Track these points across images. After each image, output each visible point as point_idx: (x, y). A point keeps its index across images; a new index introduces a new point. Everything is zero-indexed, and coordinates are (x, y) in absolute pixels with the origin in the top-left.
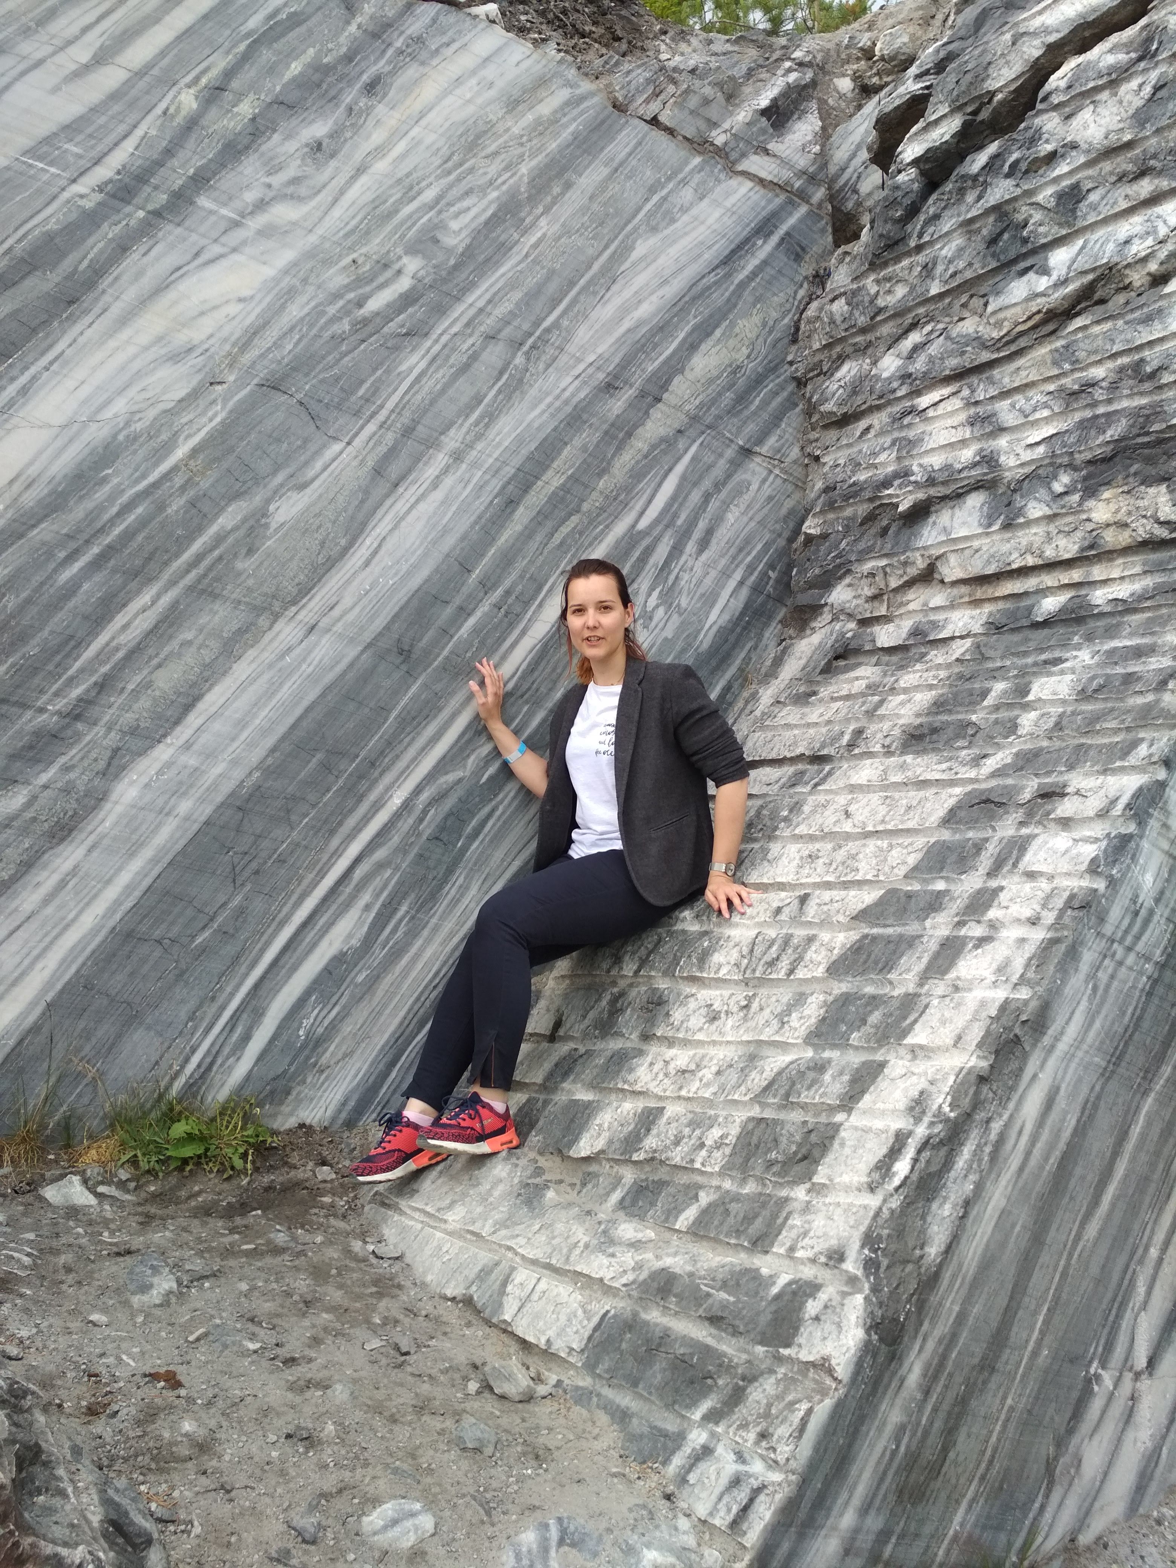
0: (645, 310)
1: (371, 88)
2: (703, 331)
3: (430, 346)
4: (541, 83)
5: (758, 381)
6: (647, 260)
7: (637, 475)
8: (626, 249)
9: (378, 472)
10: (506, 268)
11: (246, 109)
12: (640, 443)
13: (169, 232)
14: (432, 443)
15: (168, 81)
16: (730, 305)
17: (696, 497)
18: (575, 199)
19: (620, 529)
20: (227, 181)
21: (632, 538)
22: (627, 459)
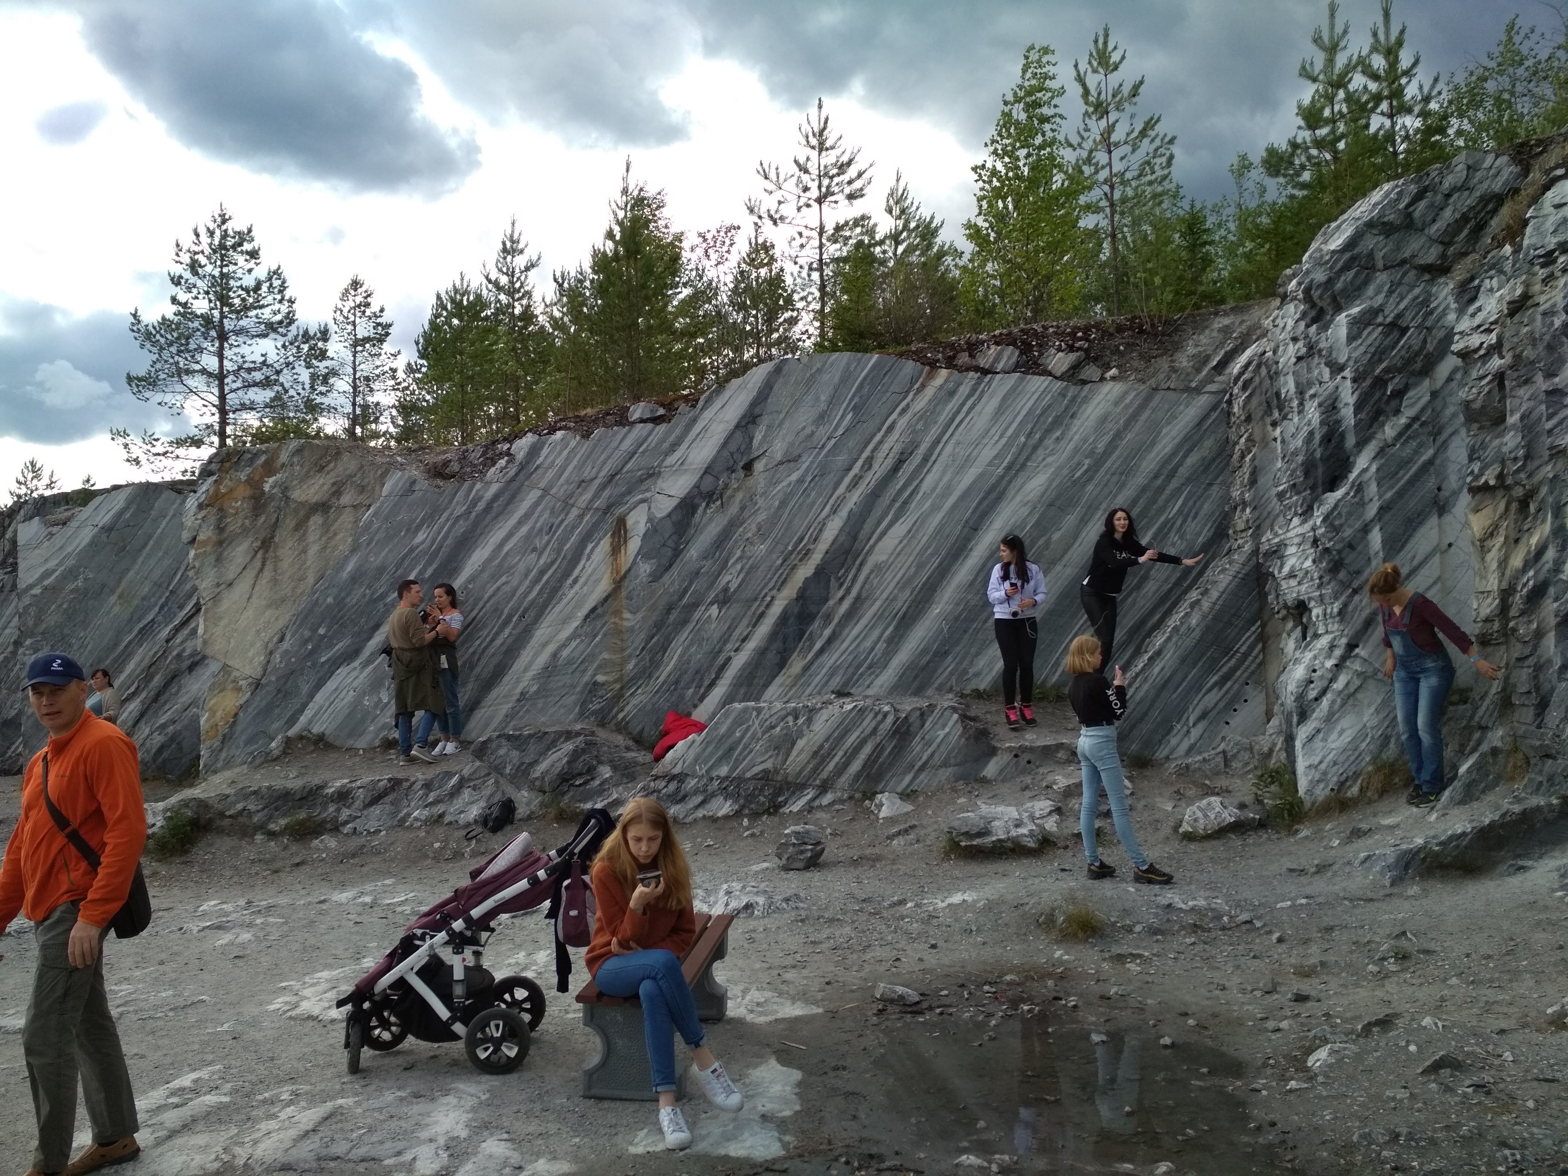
0: (1167, 450)
1: (1072, 417)
2: (1190, 450)
3: (1095, 482)
4: (1126, 393)
5: (1213, 460)
6: (1167, 434)
7: (1168, 501)
8: (1160, 432)
9: (1082, 520)
10: (1117, 453)
11: (1037, 436)
12: (1167, 492)
13: (1021, 474)
14: (1098, 508)
15: (1018, 436)
16: (1201, 439)
17: (1191, 503)
18: (1140, 423)
19: (1162, 519)
20: (1034, 457)
21: (1167, 521)
22: (1163, 497)
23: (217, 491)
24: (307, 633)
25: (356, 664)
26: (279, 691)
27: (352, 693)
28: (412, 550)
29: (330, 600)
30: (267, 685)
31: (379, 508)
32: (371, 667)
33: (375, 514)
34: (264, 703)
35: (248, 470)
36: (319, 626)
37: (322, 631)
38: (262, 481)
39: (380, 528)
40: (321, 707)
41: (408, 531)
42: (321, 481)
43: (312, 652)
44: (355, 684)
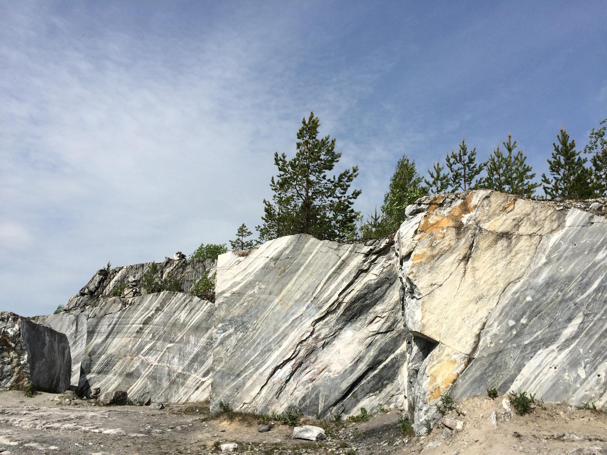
23: (426, 223)
24: (512, 323)
25: (554, 347)
26: (491, 365)
27: (553, 370)
28: (594, 265)
29: (529, 299)
30: (479, 359)
31: (565, 234)
32: (567, 351)
33: (562, 238)
34: (478, 373)
35: (449, 209)
36: (522, 317)
37: (523, 321)
38: (460, 216)
39: (567, 248)
40: (528, 379)
41: (590, 251)
42: (504, 217)
43: (517, 336)
44: (556, 362)
